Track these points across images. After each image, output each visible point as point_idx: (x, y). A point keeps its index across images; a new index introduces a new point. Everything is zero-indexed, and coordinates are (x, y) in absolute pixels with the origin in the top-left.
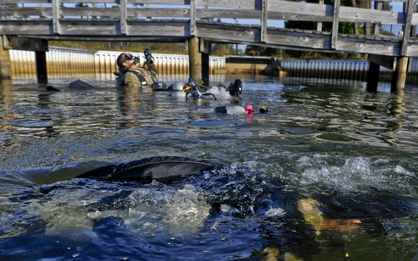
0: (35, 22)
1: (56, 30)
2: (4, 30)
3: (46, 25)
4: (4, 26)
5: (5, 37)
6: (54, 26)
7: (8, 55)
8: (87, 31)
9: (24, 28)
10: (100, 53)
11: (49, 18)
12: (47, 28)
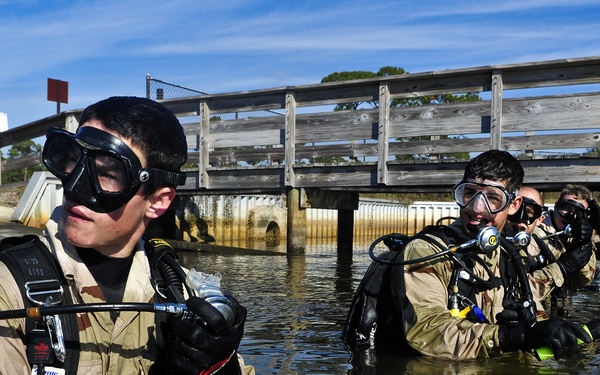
0: (350, 169)
1: (381, 179)
2: (303, 181)
3: (366, 171)
4: (304, 176)
5: (303, 191)
6: (379, 173)
7: (304, 217)
8: (430, 179)
9: (333, 178)
10: (418, 204)
11: (371, 160)
12: (368, 175)
